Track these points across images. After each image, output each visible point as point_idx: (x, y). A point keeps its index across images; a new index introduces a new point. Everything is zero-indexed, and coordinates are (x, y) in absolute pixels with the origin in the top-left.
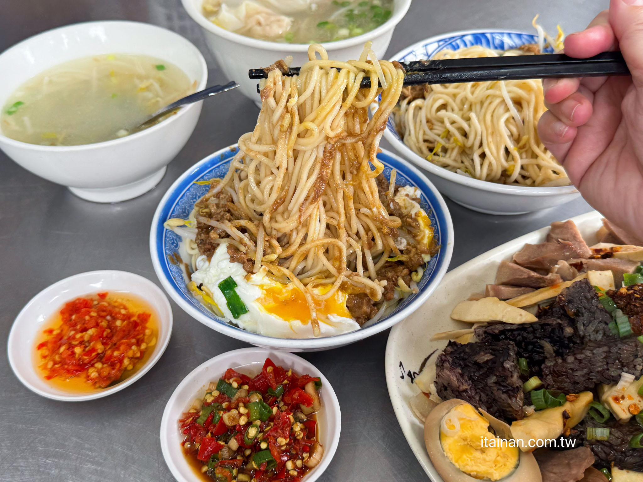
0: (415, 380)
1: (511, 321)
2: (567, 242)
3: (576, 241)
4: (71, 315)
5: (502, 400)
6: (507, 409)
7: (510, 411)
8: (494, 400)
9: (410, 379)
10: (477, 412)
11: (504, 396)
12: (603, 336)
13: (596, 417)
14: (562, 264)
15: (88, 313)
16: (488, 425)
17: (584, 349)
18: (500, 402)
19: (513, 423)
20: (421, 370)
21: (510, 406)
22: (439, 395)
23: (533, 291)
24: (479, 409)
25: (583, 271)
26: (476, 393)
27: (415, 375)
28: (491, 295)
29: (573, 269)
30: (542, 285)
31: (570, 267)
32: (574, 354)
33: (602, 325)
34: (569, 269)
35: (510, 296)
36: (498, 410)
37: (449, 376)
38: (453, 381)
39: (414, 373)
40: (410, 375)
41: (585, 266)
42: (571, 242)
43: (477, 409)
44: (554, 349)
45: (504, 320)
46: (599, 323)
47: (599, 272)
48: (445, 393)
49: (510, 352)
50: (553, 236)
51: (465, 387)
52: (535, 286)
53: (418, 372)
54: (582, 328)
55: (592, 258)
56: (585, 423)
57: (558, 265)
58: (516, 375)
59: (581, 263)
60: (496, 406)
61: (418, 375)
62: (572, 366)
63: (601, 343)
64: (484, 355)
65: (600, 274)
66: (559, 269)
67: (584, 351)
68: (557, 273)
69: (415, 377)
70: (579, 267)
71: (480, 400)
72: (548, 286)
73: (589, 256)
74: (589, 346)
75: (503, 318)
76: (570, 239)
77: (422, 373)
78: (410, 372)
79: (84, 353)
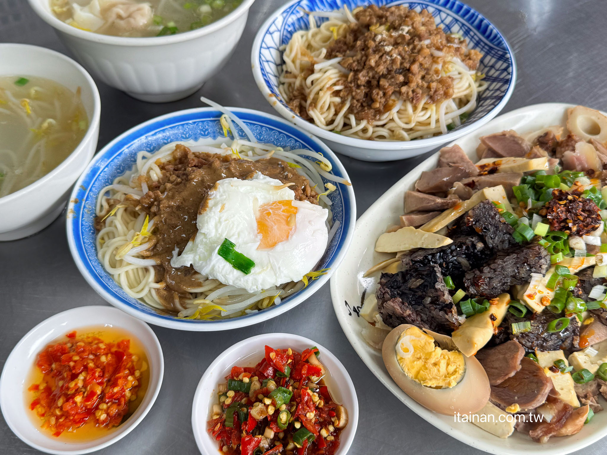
0: (360, 313)
1: (430, 247)
2: (457, 165)
3: (464, 161)
4: (50, 365)
5: (440, 317)
6: (445, 323)
7: (447, 325)
8: (433, 317)
9: (356, 313)
10: (422, 331)
11: (441, 313)
12: (509, 245)
13: (516, 314)
14: (457, 185)
15: (70, 359)
16: (434, 340)
17: (495, 259)
18: (438, 318)
19: (452, 333)
20: (362, 303)
21: (447, 320)
22: (385, 323)
23: (440, 214)
24: (423, 329)
25: (476, 189)
26: (417, 315)
27: (359, 309)
28: (406, 225)
29: (468, 189)
30: (446, 207)
31: (464, 187)
32: (489, 265)
33: (507, 237)
34: (464, 189)
35: (422, 222)
36: (437, 325)
37: (393, 307)
38: (397, 310)
39: (358, 307)
40: (355, 310)
41: (477, 184)
42: (460, 163)
43: (421, 328)
44: (470, 263)
45: (424, 247)
46: (504, 234)
47: (492, 188)
48: (390, 320)
49: (437, 274)
50: (443, 160)
51: (408, 312)
52: (441, 210)
53: (360, 306)
54: (491, 241)
55: (480, 175)
56: (507, 320)
57: (454, 187)
58: (446, 293)
59: (473, 181)
60: (435, 322)
61: (361, 308)
62: (489, 275)
63: (509, 251)
64: (415, 281)
65: (493, 190)
66: (455, 190)
67: (496, 261)
68: (454, 194)
69: (359, 311)
70: (472, 185)
71: (422, 320)
72: (451, 207)
73: (478, 174)
74: (499, 256)
75: (422, 244)
76: (459, 162)
77: (363, 305)
78: (354, 308)
79: (85, 399)
